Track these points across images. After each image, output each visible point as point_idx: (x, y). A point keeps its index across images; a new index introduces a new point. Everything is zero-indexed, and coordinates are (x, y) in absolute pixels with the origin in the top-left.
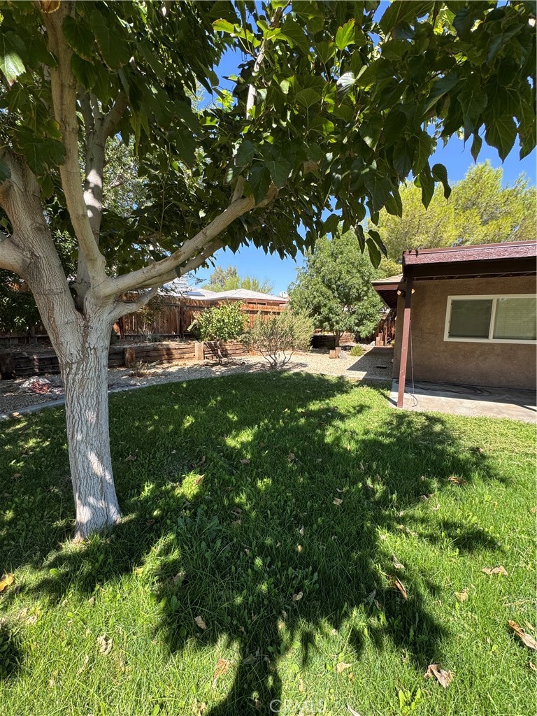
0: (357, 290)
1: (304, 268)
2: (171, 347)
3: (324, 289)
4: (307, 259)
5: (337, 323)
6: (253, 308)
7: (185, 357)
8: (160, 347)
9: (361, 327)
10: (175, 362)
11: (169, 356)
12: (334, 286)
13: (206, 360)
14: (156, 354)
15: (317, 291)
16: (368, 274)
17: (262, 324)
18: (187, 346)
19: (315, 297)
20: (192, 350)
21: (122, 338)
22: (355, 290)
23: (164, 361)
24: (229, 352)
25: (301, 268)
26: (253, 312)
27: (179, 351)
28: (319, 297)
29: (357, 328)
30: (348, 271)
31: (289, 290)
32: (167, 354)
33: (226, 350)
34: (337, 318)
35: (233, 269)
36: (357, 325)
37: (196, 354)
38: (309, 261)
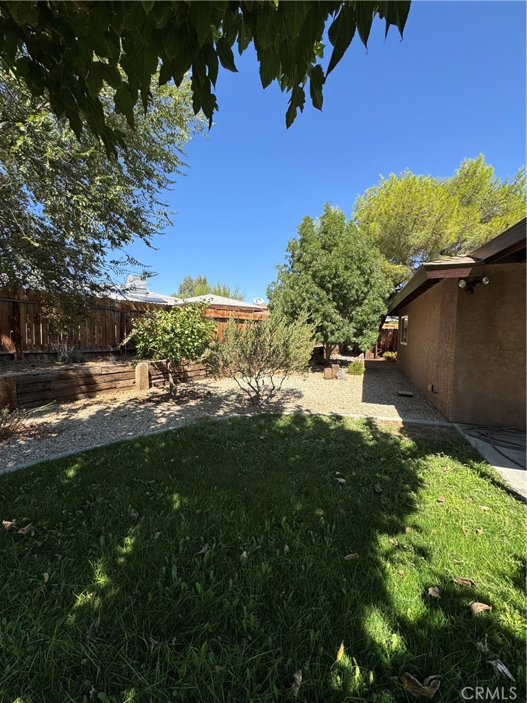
0: (357, 290)
1: (285, 266)
2: (92, 371)
3: (316, 289)
4: (291, 254)
5: (332, 333)
6: (223, 315)
7: (118, 386)
8: (71, 373)
9: (360, 338)
10: (99, 397)
11: (91, 387)
12: (330, 285)
13: (154, 389)
14: (64, 385)
15: (307, 291)
16: (369, 271)
17: (237, 336)
18: (121, 369)
19: (304, 300)
20: (130, 375)
21: (19, 358)
22: (354, 292)
23: (80, 396)
24: (189, 374)
25: (282, 265)
26: (224, 320)
27: (108, 378)
28: (309, 299)
29: (354, 339)
30: (346, 267)
31: (269, 291)
32: (86, 384)
33: (186, 372)
34: (333, 327)
35: (202, 278)
36: (356, 335)
37: (137, 380)
38: (293, 256)
